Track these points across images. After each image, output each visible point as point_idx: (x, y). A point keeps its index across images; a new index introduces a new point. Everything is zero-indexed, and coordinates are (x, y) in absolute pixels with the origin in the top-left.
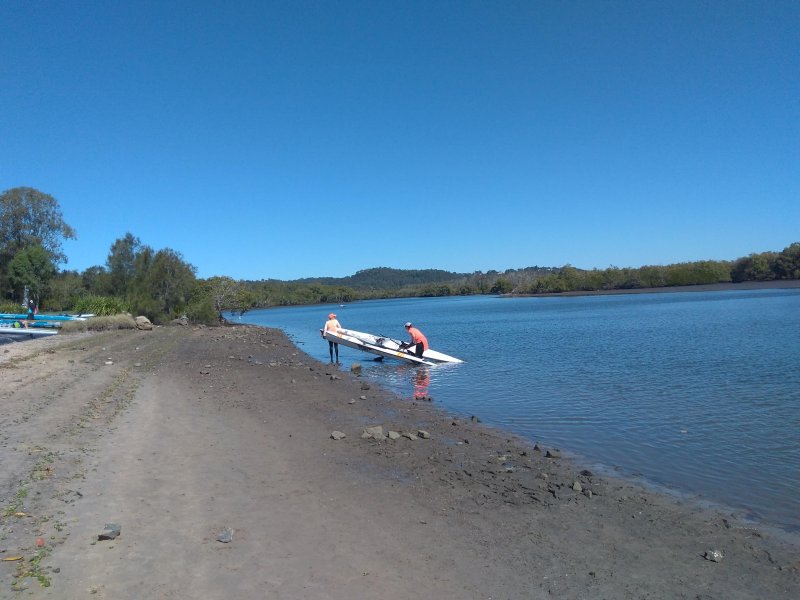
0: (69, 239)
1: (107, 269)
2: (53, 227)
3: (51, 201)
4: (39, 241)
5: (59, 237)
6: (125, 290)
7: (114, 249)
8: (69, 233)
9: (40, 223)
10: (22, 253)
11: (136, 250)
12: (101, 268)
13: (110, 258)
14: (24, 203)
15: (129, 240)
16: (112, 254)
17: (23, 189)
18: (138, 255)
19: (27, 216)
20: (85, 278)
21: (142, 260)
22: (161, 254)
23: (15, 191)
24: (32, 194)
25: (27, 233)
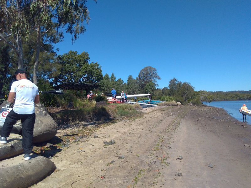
0: (159, 80)
1: (168, 88)
2: (155, 77)
3: (155, 69)
4: (152, 81)
5: (156, 79)
6: (173, 94)
7: (170, 82)
8: (159, 78)
9: (152, 75)
10: (148, 84)
11: (177, 82)
12: (167, 88)
14: (148, 70)
15: (175, 80)
16: (170, 84)
17: (148, 67)
18: (177, 84)
19: (149, 74)
20: (162, 91)
21: (178, 85)
22: (184, 84)
23: (146, 67)
24: (150, 68)
25: (149, 78)
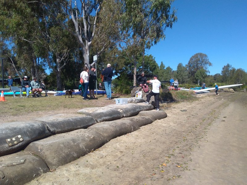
0: (210, 66)
1: (221, 74)
6: (226, 81)
7: (223, 69)
8: (210, 64)
9: (203, 62)
10: (198, 71)
11: (230, 69)
13: (222, 71)
14: (199, 57)
15: (228, 66)
17: (199, 53)
19: (199, 61)
20: (214, 77)
21: (232, 72)
25: (199, 65)
